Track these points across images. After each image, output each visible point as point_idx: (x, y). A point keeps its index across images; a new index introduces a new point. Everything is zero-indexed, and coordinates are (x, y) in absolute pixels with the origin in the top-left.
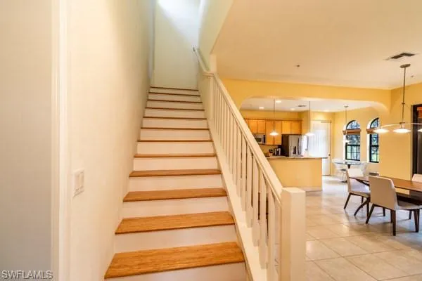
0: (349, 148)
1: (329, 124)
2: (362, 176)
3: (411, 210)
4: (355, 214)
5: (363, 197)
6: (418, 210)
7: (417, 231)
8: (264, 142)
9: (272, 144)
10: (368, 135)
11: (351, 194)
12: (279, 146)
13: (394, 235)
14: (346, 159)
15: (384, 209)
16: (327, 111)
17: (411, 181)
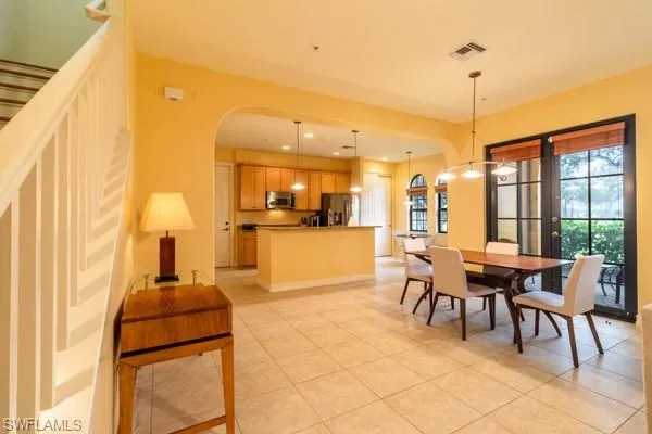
0: (414, 213)
1: (389, 179)
2: (424, 249)
3: (485, 297)
4: (414, 312)
5: (426, 283)
6: (494, 295)
7: (493, 327)
8: (293, 205)
9: (305, 208)
10: (436, 195)
11: (410, 279)
12: (318, 213)
13: (464, 339)
14: (411, 230)
15: (453, 298)
16: (385, 159)
17: (484, 253)
